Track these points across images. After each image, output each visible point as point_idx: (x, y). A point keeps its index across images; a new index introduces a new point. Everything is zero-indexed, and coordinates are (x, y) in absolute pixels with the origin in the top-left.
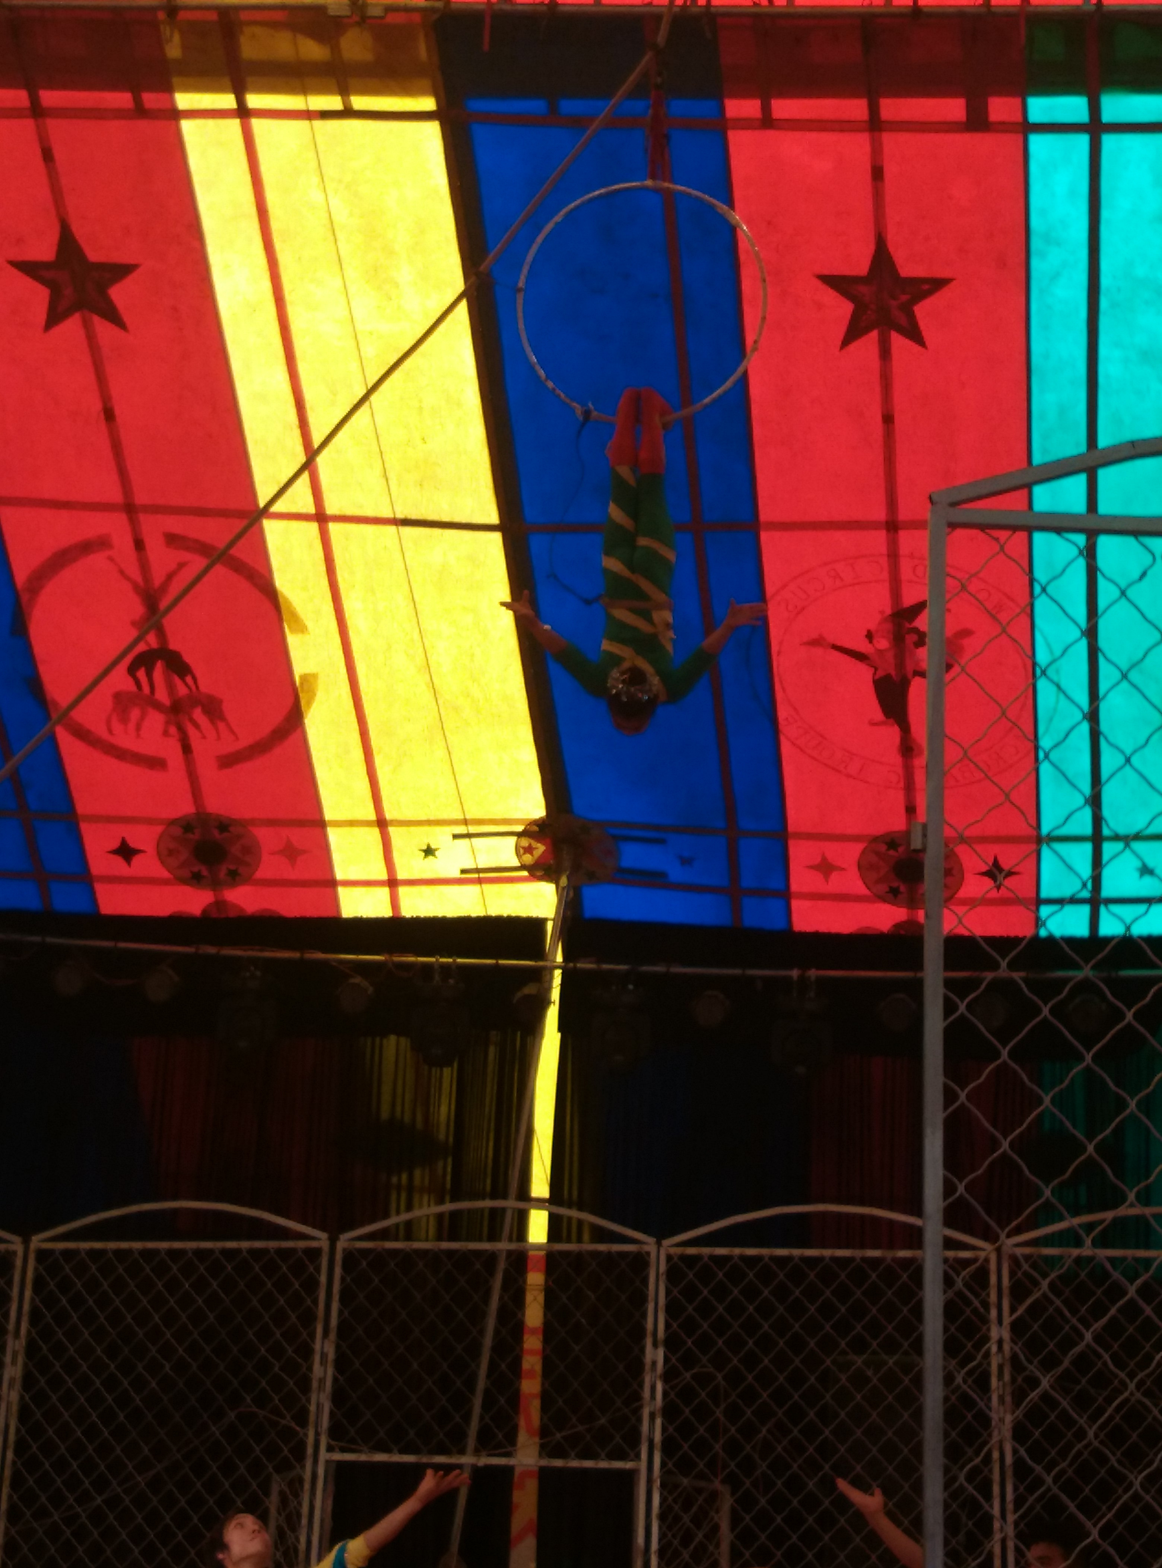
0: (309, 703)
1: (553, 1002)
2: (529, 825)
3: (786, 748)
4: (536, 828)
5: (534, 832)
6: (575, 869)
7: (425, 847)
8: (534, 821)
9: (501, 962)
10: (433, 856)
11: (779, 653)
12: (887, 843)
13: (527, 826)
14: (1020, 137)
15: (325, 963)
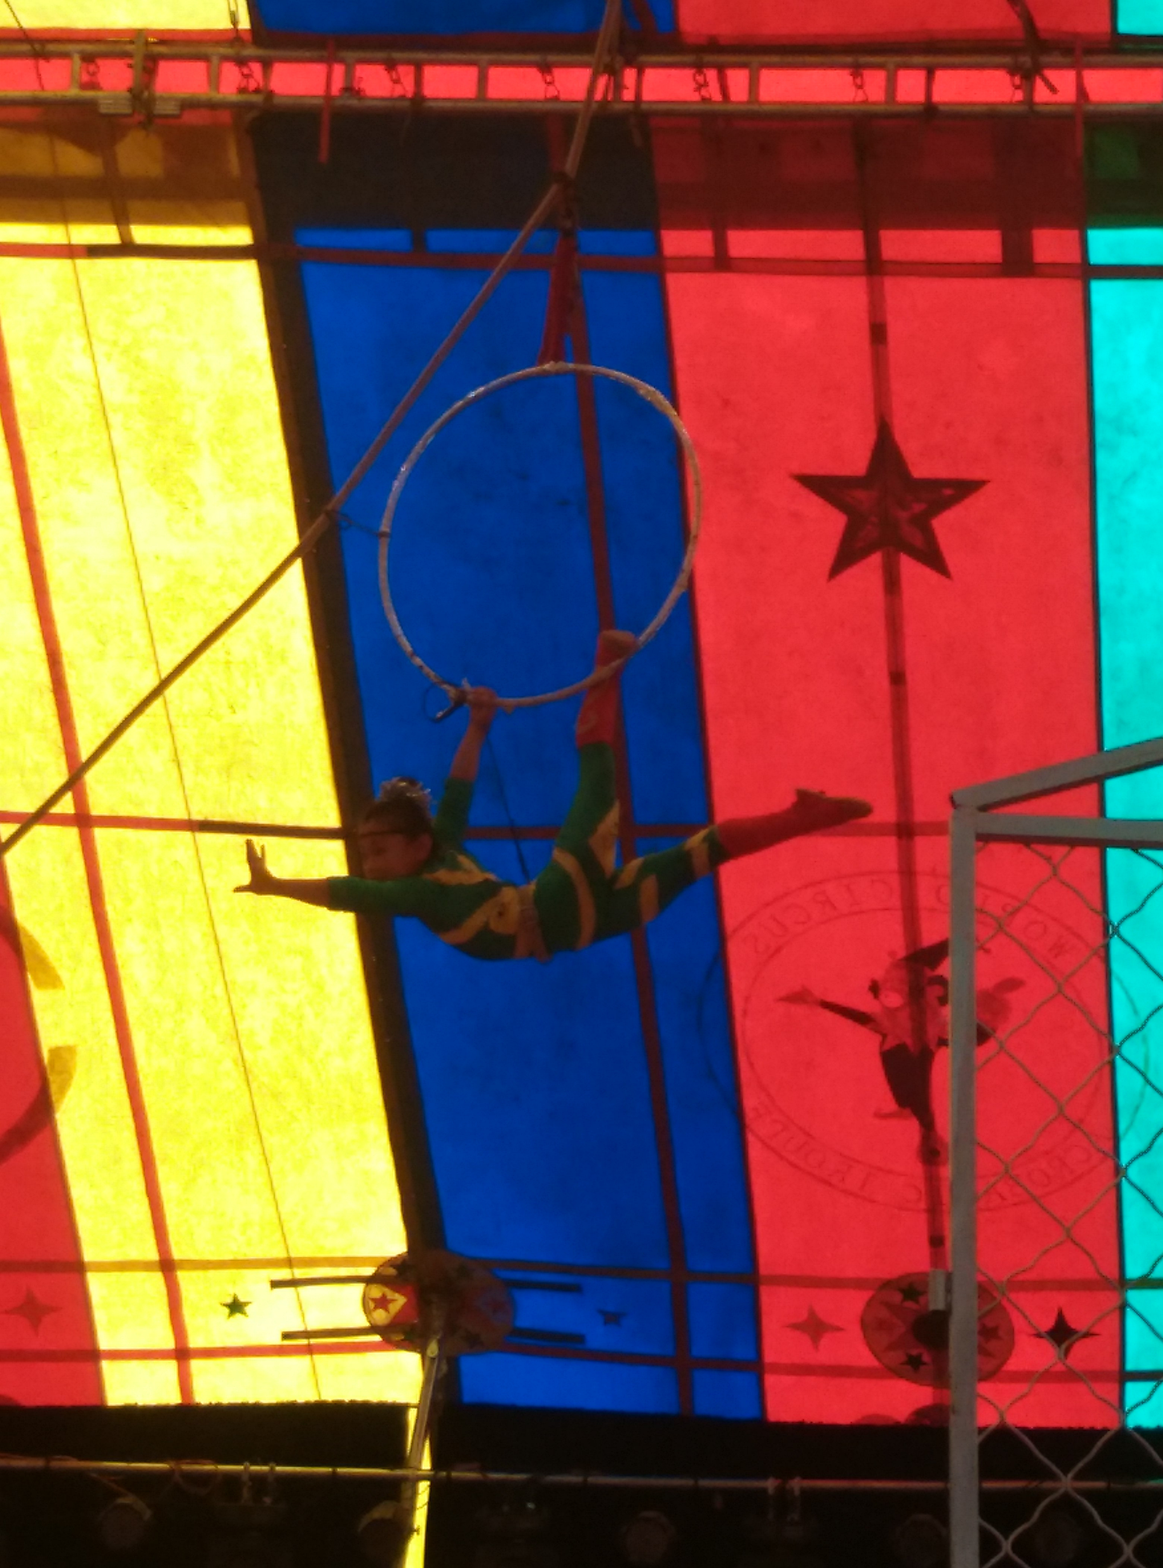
0: (63, 1090)
1: (415, 1531)
2: (381, 1266)
3: (755, 1152)
4: (392, 1271)
5: (389, 1277)
6: (450, 1329)
7: (229, 1300)
8: (389, 1260)
9: (341, 1470)
10: (242, 1313)
11: (745, 1013)
12: (902, 1291)
13: (378, 1268)
14: (1078, 284)
15: (81, 1474)
